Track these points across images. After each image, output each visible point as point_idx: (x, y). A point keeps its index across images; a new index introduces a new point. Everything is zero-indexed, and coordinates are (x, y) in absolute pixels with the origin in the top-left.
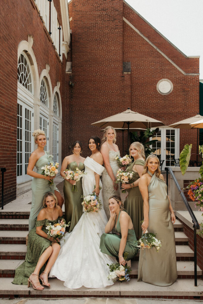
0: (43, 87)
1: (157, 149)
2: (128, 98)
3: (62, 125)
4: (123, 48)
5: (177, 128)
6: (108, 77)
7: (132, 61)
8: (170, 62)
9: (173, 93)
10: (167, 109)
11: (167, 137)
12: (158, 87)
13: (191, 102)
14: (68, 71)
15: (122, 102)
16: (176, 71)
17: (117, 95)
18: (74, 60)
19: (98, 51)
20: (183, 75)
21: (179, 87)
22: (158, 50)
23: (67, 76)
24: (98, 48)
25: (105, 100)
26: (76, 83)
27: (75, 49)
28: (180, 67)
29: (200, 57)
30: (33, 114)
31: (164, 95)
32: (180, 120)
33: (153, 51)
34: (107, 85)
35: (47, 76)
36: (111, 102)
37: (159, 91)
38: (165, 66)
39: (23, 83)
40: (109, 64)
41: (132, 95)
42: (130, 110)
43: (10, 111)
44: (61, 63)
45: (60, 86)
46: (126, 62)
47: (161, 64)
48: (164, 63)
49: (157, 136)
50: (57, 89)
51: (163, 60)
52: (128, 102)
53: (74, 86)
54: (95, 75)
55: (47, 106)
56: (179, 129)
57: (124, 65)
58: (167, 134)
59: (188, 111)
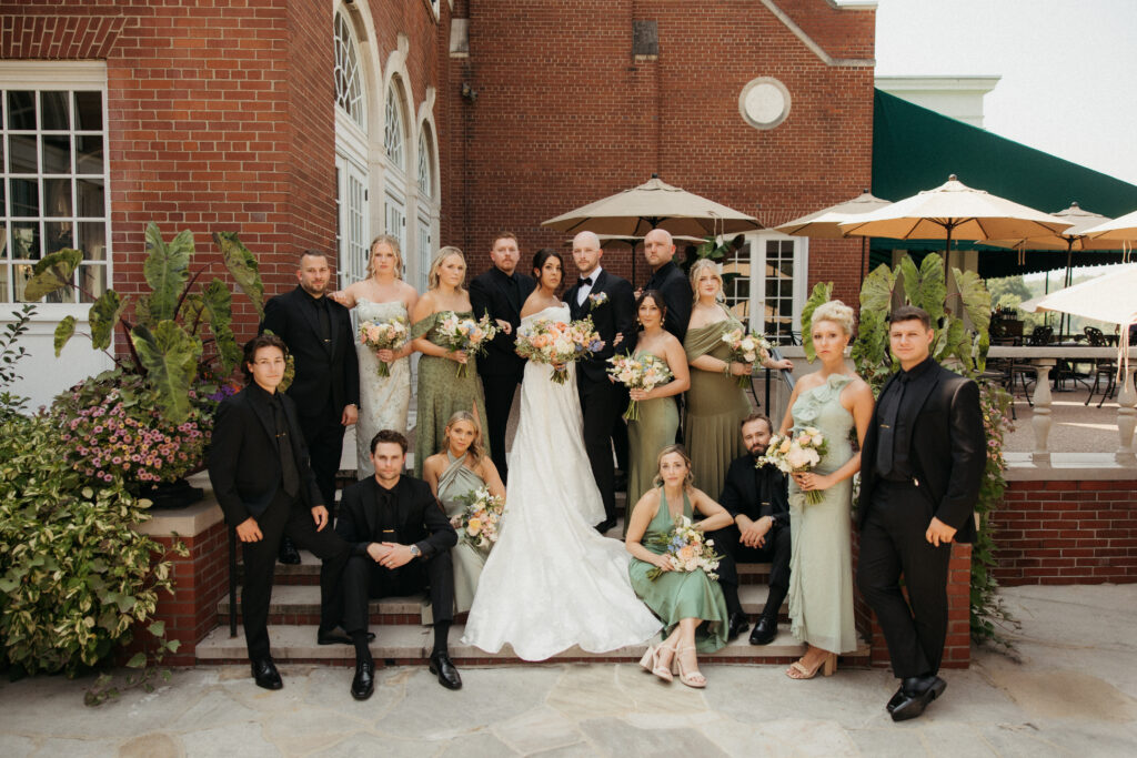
1: (739, 301)
2: (648, 138)
3: (441, 225)
5: (802, 235)
6: (585, 69)
7: (663, 19)
8: (781, 23)
9: (791, 123)
10: (771, 174)
11: (768, 262)
12: (744, 105)
13: (846, 151)
14: (458, 48)
16: (800, 52)
17: (615, 130)
18: (477, 15)
20: (824, 64)
21: (810, 103)
23: (454, 68)
25: (574, 146)
26: (483, 89)
28: (813, 40)
29: (877, 5)
30: (366, 192)
31: (763, 128)
32: (811, 211)
34: (583, 98)
35: (400, 74)
36: (594, 150)
37: (748, 116)
38: (765, 36)
39: (341, 100)
40: (589, 28)
41: (662, 131)
42: (658, 182)
43: (320, 186)
44: (437, 24)
45: (436, 101)
46: (644, 22)
47: (753, 28)
48: (763, 24)
49: (737, 259)
50: (427, 111)
53: (476, 100)
54: (544, 64)
56: (807, 239)
57: (636, 31)
58: (768, 255)
59: (835, 182)
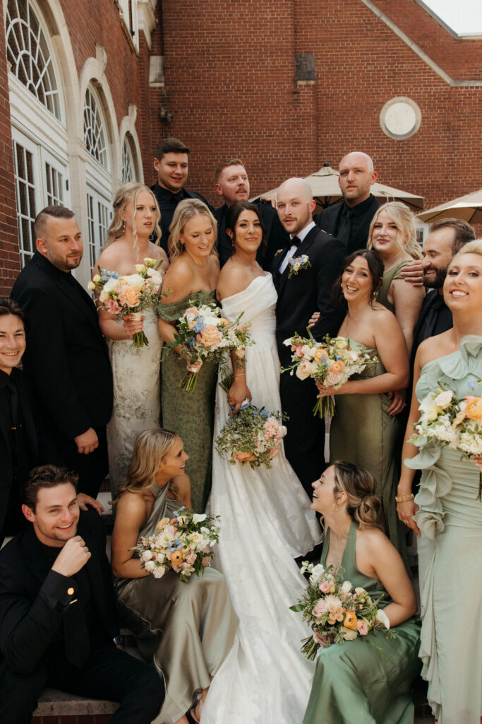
0: (91, 111)
2: (309, 149)
4: (294, 15)
6: (257, 94)
7: (318, 52)
8: (414, 53)
9: (421, 134)
10: (405, 176)
12: (384, 120)
13: (465, 155)
14: (156, 80)
15: (293, 159)
16: (428, 76)
17: (282, 143)
18: (171, 51)
19: (231, 24)
20: (448, 85)
21: (436, 118)
22: (384, 19)
23: (153, 95)
24: (230, 15)
25: (250, 156)
26: (177, 112)
27: (171, 19)
28: (439, 66)
30: (67, 182)
31: (399, 139)
33: (372, 23)
34: (256, 117)
36: (266, 159)
37: (387, 130)
38: (401, 63)
39: (31, 85)
40: (260, 60)
41: (319, 143)
44: (137, 56)
45: (137, 117)
46: (303, 55)
47: (391, 57)
48: (399, 54)
50: (129, 123)
51: (397, 47)
52: (310, 159)
53: (172, 121)
54: (225, 91)
55: (106, 167)
57: (297, 62)
59: (456, 181)
